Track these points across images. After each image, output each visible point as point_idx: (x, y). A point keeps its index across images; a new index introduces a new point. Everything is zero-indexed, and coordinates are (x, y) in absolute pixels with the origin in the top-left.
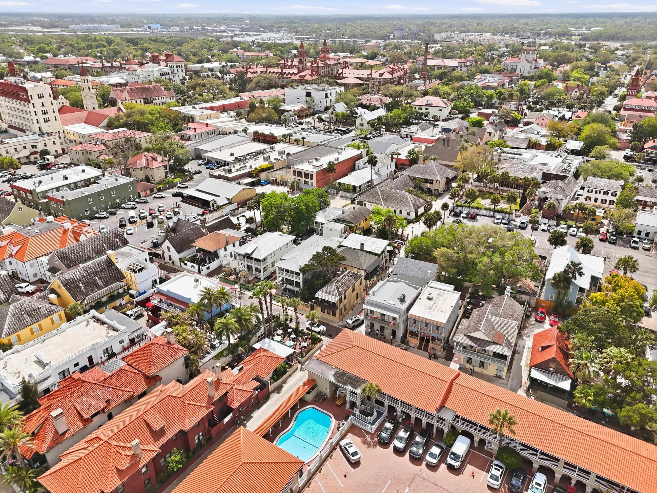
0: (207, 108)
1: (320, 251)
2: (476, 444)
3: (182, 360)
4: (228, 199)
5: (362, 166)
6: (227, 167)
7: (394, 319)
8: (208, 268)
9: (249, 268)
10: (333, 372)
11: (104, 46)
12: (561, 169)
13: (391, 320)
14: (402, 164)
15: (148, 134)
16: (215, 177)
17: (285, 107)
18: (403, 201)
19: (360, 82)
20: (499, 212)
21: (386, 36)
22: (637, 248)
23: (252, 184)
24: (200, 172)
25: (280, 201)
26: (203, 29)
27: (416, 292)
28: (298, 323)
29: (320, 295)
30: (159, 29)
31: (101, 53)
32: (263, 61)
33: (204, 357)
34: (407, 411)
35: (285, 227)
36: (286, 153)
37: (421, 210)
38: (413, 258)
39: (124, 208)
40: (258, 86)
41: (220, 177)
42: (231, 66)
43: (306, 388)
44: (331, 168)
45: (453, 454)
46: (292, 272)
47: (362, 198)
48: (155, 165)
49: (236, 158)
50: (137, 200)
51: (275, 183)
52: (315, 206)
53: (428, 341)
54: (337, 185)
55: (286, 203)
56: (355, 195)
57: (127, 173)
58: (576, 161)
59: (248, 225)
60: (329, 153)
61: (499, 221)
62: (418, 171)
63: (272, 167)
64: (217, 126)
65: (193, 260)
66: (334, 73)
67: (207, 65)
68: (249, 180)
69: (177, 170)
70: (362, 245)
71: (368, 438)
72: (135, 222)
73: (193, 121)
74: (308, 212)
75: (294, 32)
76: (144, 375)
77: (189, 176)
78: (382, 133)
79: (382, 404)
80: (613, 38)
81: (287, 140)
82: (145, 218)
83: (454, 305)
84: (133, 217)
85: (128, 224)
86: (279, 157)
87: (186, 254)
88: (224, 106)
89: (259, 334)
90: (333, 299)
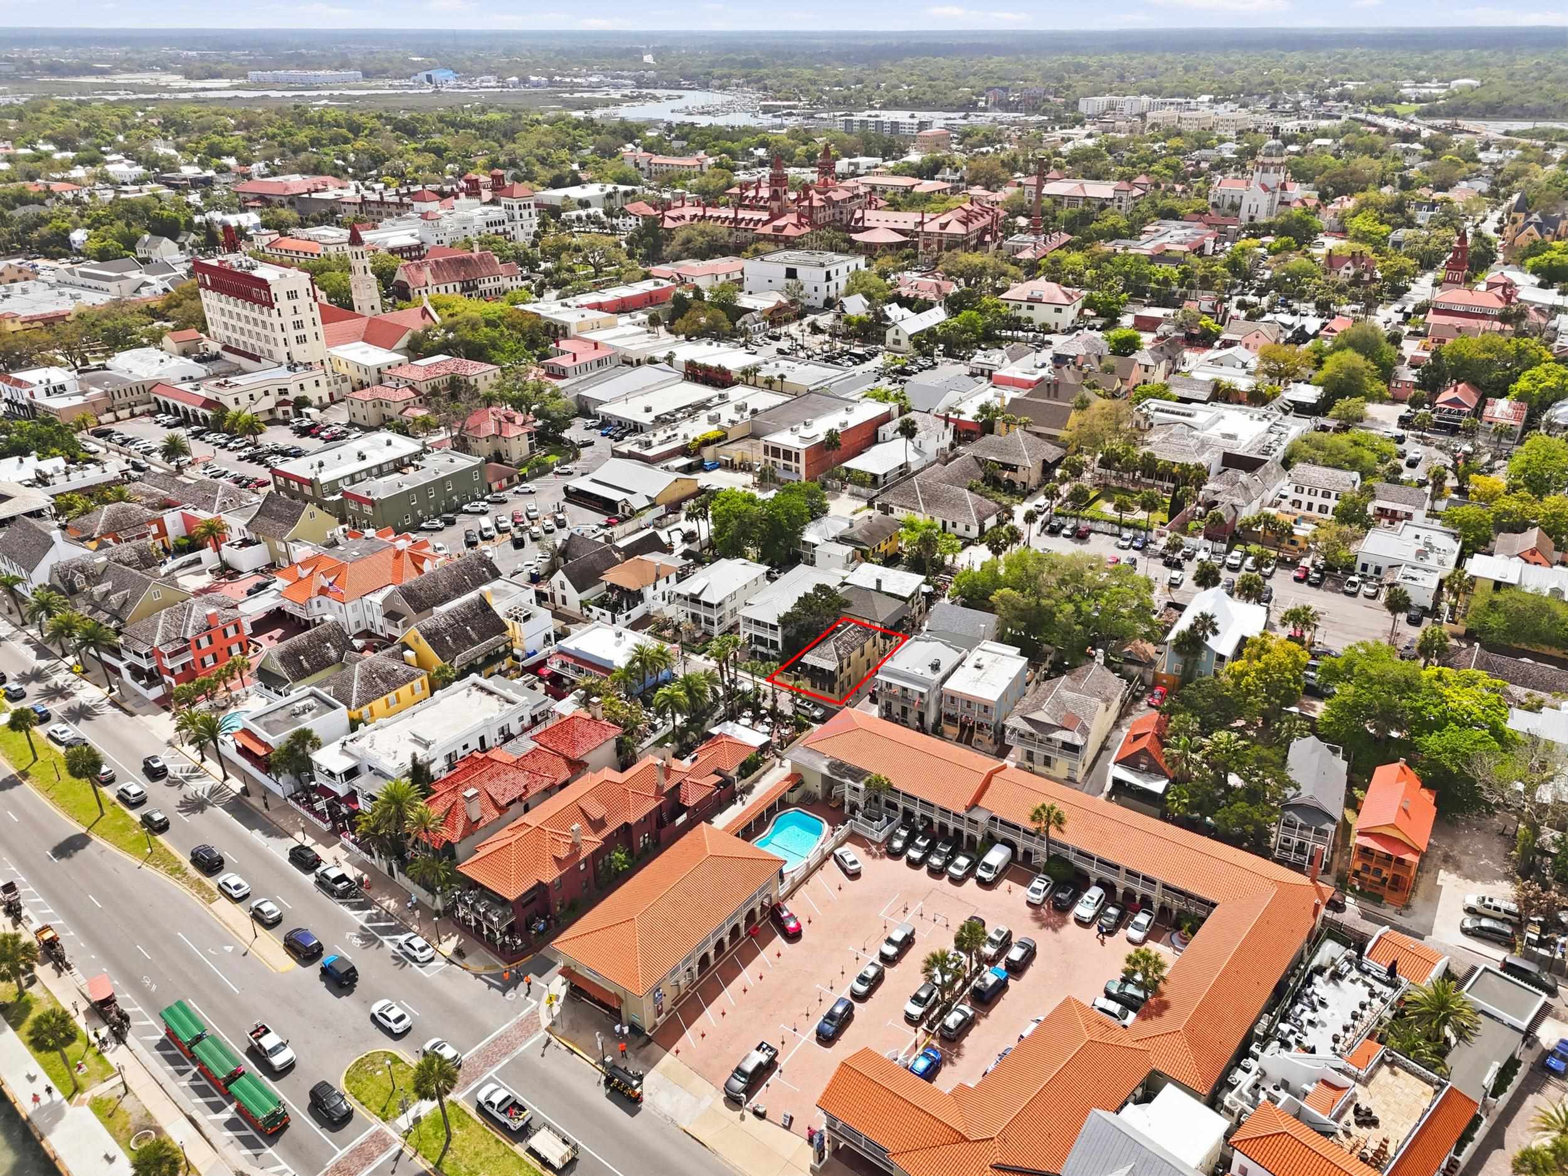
0: (591, 307)
1: (811, 591)
2: (1020, 858)
3: (613, 743)
4: (649, 498)
5: (889, 435)
6: (642, 437)
7: (922, 695)
8: (628, 617)
9: (695, 618)
10: (826, 763)
11: (346, 141)
12: (1259, 446)
13: (917, 697)
14: (967, 431)
15: (490, 367)
16: (622, 455)
17: (745, 301)
18: (957, 504)
19: (900, 238)
20: (1128, 526)
21: (970, 101)
22: (1354, 595)
23: (688, 469)
24: (591, 444)
25: (744, 507)
26: (551, 83)
27: (959, 657)
28: (775, 701)
29: (809, 659)
30: (452, 83)
31: (344, 160)
32: (694, 181)
33: (641, 741)
34: (928, 814)
35: (752, 551)
36: (750, 408)
37: (991, 522)
38: (964, 605)
39: (467, 512)
40: (687, 250)
41: (630, 456)
42: (626, 194)
43: (789, 784)
44: (832, 441)
45: (985, 864)
46: (765, 625)
47: (885, 499)
48: (513, 431)
49: (657, 418)
50: (488, 497)
51: (730, 466)
52: (803, 514)
53: (971, 729)
54: (843, 473)
55: (755, 510)
56: (875, 492)
57: (462, 445)
58: (1297, 428)
59: (686, 546)
60: (830, 409)
61: (1127, 544)
62: (991, 448)
63: (725, 437)
64: (614, 347)
65: (602, 603)
66: (846, 218)
67: (575, 192)
68: (683, 461)
69: (549, 439)
70: (879, 582)
71: (874, 848)
72: (492, 538)
73: (565, 336)
74: (791, 525)
75: (759, 90)
76: (565, 758)
77: (572, 451)
78: (937, 360)
79: (894, 807)
80: (1492, 111)
81: (751, 380)
82: (507, 530)
83: (1013, 675)
84: (487, 530)
85: (480, 542)
86: (736, 417)
87: (591, 593)
88: (623, 300)
89: (717, 715)
90: (830, 665)
